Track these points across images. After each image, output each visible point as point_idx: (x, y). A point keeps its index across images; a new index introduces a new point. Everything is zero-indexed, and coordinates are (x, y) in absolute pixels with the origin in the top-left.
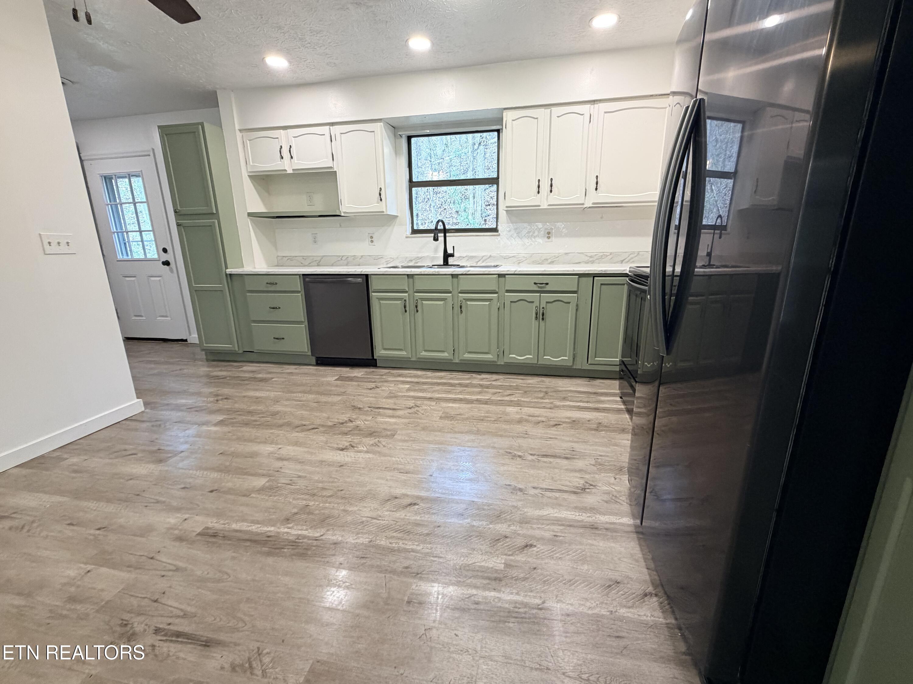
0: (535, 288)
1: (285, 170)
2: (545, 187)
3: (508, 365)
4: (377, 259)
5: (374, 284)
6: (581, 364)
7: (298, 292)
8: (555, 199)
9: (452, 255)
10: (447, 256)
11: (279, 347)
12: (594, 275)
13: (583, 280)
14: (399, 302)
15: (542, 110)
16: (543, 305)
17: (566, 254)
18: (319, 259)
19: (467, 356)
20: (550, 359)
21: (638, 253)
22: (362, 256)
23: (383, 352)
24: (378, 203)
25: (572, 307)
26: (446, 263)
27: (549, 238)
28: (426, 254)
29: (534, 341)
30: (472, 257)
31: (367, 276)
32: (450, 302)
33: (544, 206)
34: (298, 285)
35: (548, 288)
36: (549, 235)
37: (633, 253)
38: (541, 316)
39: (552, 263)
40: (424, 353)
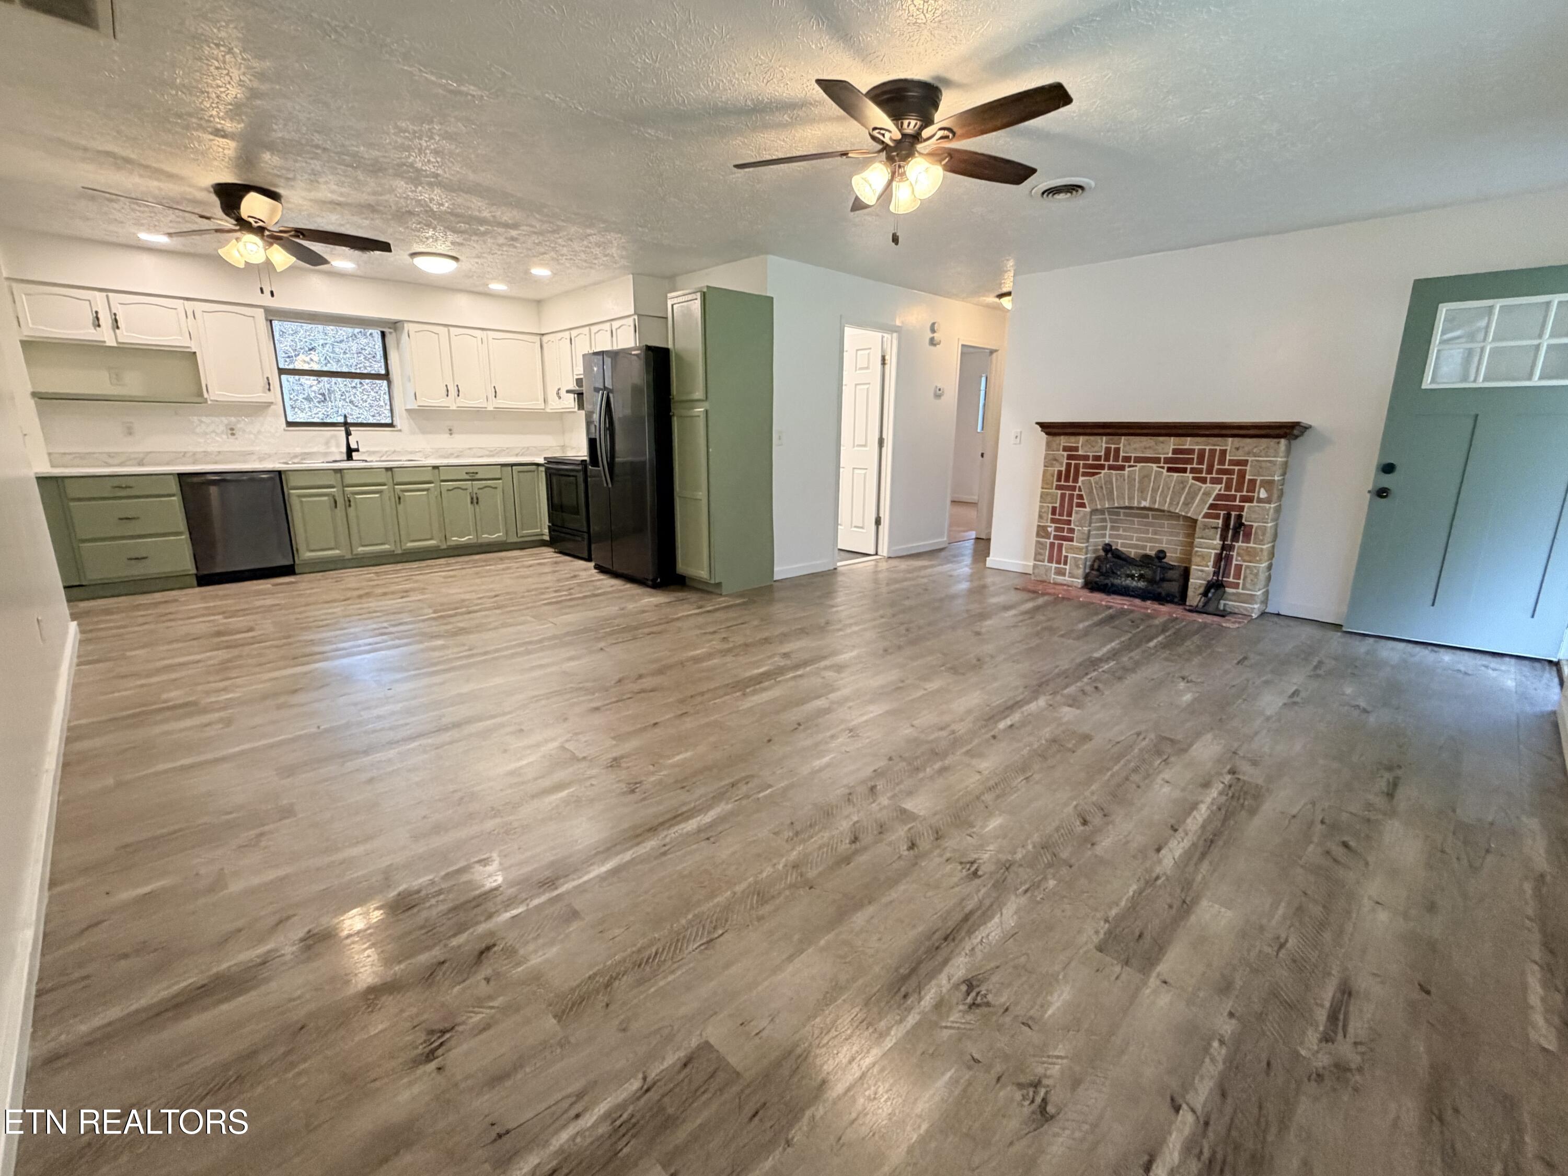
0: (467, 477)
1: (104, 342)
2: (453, 391)
3: (451, 548)
4: (246, 455)
5: (293, 481)
6: (513, 539)
7: (173, 495)
8: (463, 402)
9: (357, 450)
10: (350, 452)
11: (138, 570)
12: (512, 465)
13: (505, 469)
14: (325, 498)
15: (441, 328)
16: (475, 490)
17: (470, 449)
18: (141, 456)
19: (410, 545)
20: (486, 537)
21: (528, 448)
22: (219, 452)
23: (309, 554)
24: (264, 392)
25: (499, 491)
26: (349, 457)
27: (451, 434)
28: (315, 450)
29: (471, 523)
30: (374, 453)
31: (280, 473)
32: (386, 496)
33: (454, 407)
34: (174, 487)
35: (478, 476)
36: (451, 431)
37: (524, 448)
38: (475, 501)
39: (458, 457)
40: (361, 549)
